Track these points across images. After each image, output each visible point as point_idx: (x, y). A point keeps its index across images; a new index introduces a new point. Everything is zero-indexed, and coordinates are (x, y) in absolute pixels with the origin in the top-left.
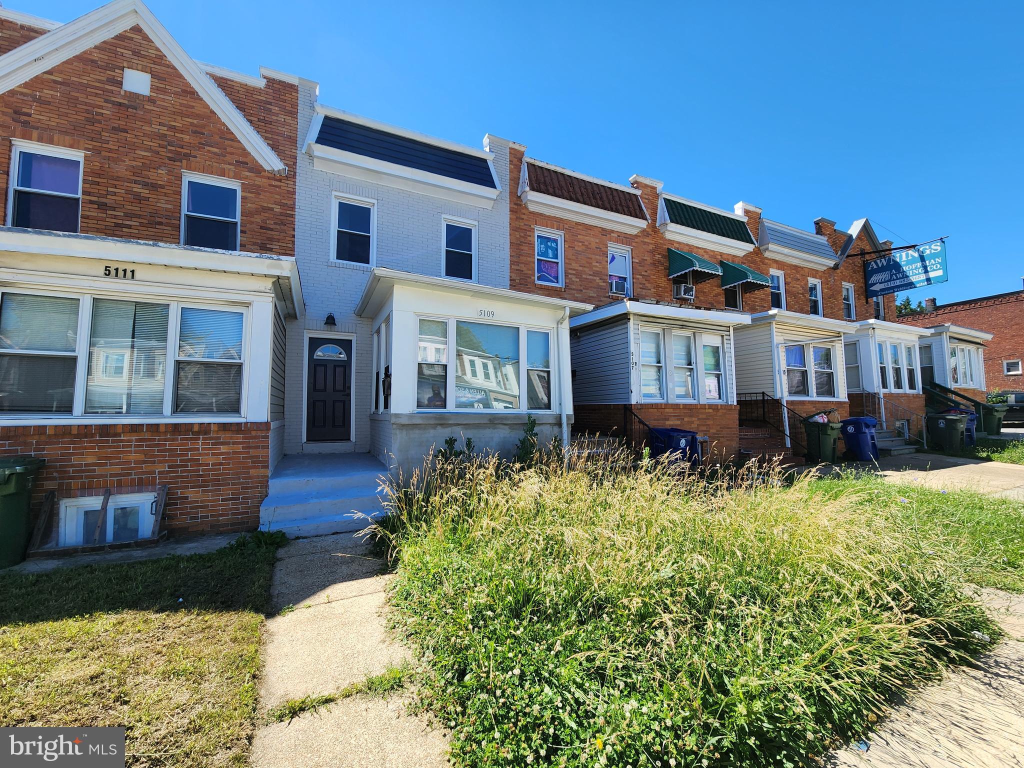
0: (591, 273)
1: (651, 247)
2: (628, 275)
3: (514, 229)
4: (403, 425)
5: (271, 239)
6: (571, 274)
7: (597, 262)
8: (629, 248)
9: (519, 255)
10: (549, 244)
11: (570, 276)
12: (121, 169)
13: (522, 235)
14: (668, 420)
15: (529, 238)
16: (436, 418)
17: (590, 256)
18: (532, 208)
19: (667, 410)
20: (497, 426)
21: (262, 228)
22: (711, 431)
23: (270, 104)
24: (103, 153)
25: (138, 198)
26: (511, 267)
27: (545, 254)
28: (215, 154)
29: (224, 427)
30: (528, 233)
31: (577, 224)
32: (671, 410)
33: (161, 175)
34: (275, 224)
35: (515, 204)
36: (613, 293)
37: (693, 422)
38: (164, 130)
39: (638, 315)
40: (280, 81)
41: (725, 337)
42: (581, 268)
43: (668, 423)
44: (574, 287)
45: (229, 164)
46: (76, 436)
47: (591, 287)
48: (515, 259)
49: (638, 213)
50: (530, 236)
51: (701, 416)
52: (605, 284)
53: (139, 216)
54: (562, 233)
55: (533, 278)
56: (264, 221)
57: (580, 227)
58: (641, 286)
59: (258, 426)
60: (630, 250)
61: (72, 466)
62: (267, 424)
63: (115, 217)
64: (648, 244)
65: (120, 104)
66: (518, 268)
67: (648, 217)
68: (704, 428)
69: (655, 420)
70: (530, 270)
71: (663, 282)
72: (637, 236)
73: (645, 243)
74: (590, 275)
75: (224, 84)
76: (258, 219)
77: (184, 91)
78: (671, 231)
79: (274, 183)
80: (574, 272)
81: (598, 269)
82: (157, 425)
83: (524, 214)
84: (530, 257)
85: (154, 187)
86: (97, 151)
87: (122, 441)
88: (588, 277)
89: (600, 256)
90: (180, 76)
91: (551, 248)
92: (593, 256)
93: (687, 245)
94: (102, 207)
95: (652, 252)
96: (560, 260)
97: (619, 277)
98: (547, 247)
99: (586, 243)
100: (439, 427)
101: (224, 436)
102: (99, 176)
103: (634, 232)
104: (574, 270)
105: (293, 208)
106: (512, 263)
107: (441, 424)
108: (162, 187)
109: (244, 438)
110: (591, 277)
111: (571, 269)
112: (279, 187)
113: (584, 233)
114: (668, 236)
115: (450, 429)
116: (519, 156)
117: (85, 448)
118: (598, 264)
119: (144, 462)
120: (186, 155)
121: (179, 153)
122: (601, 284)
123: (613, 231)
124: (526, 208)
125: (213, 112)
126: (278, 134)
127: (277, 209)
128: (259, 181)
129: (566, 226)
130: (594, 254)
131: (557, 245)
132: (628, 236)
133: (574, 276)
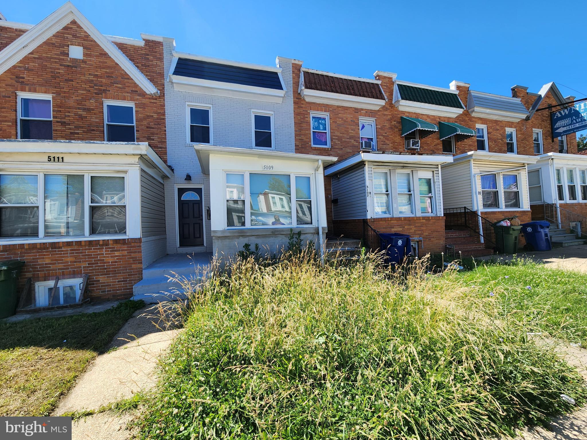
0: (348, 137)
1: (389, 117)
2: (374, 137)
3: (296, 114)
4: (219, 237)
5: (153, 134)
6: (334, 139)
7: (352, 130)
8: (373, 119)
9: (300, 130)
10: (320, 121)
11: (334, 140)
12: (71, 102)
13: (302, 117)
14: (393, 228)
15: (306, 119)
16: (239, 232)
17: (347, 126)
18: (308, 99)
19: (392, 222)
20: (278, 235)
21: (147, 127)
22: (425, 234)
23: (148, 55)
24: (62, 94)
25: (81, 117)
26: (295, 137)
27: (318, 128)
28: (120, 88)
29: (116, 241)
30: (306, 116)
31: (338, 107)
32: (396, 222)
33: (92, 103)
34: (155, 124)
35: (297, 98)
36: (364, 149)
37: (411, 229)
38: (91, 78)
39: (371, 162)
40: (153, 41)
41: (435, 172)
42: (341, 135)
43: (393, 230)
44: (337, 147)
45: (127, 93)
46: (40, 249)
47: (348, 146)
48: (298, 133)
49: (379, 96)
50: (307, 118)
51: (417, 225)
52: (357, 144)
53: (82, 127)
54: (328, 114)
55: (310, 143)
56: (149, 124)
57: (340, 109)
58: (383, 143)
59: (135, 240)
60: (374, 120)
61: (39, 265)
62: (140, 239)
63: (70, 129)
64: (387, 115)
65: (68, 66)
66: (300, 138)
67: (386, 97)
68: (420, 232)
69: (383, 228)
70: (307, 138)
71: (398, 139)
72: (379, 111)
73: (385, 115)
74: (347, 139)
75: (122, 47)
76: (145, 123)
77: (101, 54)
78: (401, 105)
79: (152, 101)
80: (337, 138)
81: (352, 134)
82: (81, 242)
83: (303, 104)
84: (307, 130)
85: (89, 110)
86: (58, 94)
87: (63, 251)
88: (346, 140)
89: (354, 126)
90: (98, 46)
91: (322, 124)
92: (349, 127)
93: (415, 113)
94: (63, 124)
95: (390, 120)
96: (328, 131)
97: (368, 138)
98: (319, 123)
99: (345, 119)
100: (241, 238)
101: (117, 246)
102: (60, 107)
103: (377, 108)
104: (336, 136)
105: (164, 114)
106: (296, 135)
107: (242, 236)
108: (93, 110)
109: (127, 247)
110: (348, 140)
111: (335, 136)
112: (155, 103)
113: (343, 112)
114: (401, 109)
115: (248, 238)
116: (298, 68)
117: (45, 255)
118: (352, 131)
119: (75, 262)
120: (104, 90)
121: (100, 90)
122: (355, 144)
123: (362, 109)
124: (304, 100)
125: (117, 64)
126: (153, 72)
127: (155, 116)
128: (144, 101)
129: (331, 109)
130: (350, 125)
131: (325, 122)
132: (373, 111)
133: (337, 140)
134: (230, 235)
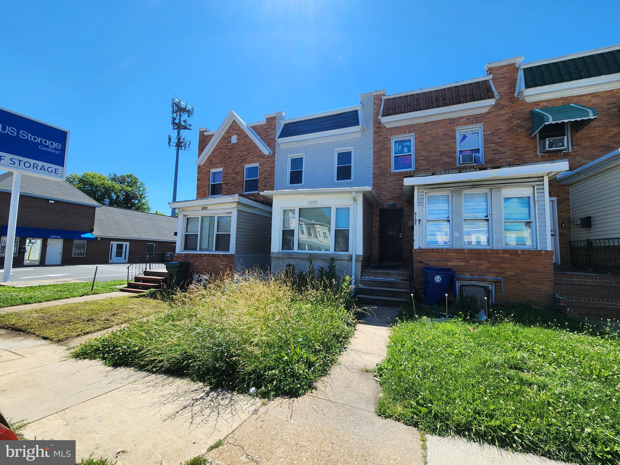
0: (439, 154)
1: (507, 117)
2: (481, 146)
3: (375, 143)
4: (276, 257)
5: (267, 182)
6: (419, 160)
7: (444, 145)
8: (481, 125)
9: (379, 158)
10: (404, 144)
11: (418, 161)
12: (230, 171)
13: (382, 145)
14: (451, 261)
15: (386, 146)
17: (438, 143)
18: (388, 126)
19: (448, 254)
21: (265, 179)
22: (507, 273)
23: (267, 128)
24: (227, 167)
25: (234, 178)
26: (374, 166)
27: (402, 151)
28: (252, 155)
29: (224, 255)
30: (386, 143)
31: (426, 124)
32: (455, 254)
33: (238, 169)
34: (269, 176)
35: (377, 128)
36: (462, 164)
37: (481, 265)
38: (240, 153)
40: (271, 118)
41: (536, 187)
42: (429, 154)
43: (449, 263)
44: (422, 168)
45: (256, 157)
46: (195, 257)
47: (439, 165)
48: (376, 161)
49: (489, 94)
50: (387, 144)
51: (491, 260)
52: (452, 160)
53: (234, 185)
54: (413, 134)
55: (389, 169)
56: (265, 176)
57: (428, 125)
58: (494, 152)
59: (232, 256)
60: (482, 126)
61: (195, 265)
62: (234, 255)
63: (229, 186)
64: (503, 115)
65: (230, 149)
66: (379, 166)
67: (496, 94)
68: (498, 270)
69: (435, 261)
70: (386, 165)
71: (523, 142)
72: (488, 113)
73: (499, 115)
74: (437, 156)
75: (255, 128)
76: (263, 175)
77: (244, 136)
78: (527, 96)
79: (268, 159)
80: (423, 158)
81: (445, 150)
82: (210, 254)
83: (383, 132)
84: (387, 157)
85: (237, 173)
86: (225, 167)
87: (203, 259)
88: (435, 158)
89: (447, 140)
90: (244, 132)
91: (406, 146)
92: (441, 142)
93: (561, 99)
94: (226, 184)
95: (509, 120)
96: (413, 153)
97: (472, 150)
98: (403, 147)
99: (434, 135)
100: (290, 259)
101: (224, 258)
102: (226, 174)
103: (486, 110)
104: (422, 156)
105: (274, 168)
106: (374, 164)
108: (239, 173)
109: (228, 260)
110: (439, 158)
111: (420, 156)
112: (270, 160)
113: (432, 128)
114: (529, 100)
115: (294, 260)
116: (379, 98)
117: (197, 260)
118: (445, 147)
119: (207, 266)
120: (245, 159)
121: (243, 159)
122: (447, 160)
123: (461, 118)
124: (385, 127)
125: (252, 140)
126: (270, 139)
127: (269, 169)
128: (264, 160)
129: (416, 128)
130: (441, 140)
131: (411, 143)
132: (478, 116)
133: (422, 161)
134: (282, 256)
